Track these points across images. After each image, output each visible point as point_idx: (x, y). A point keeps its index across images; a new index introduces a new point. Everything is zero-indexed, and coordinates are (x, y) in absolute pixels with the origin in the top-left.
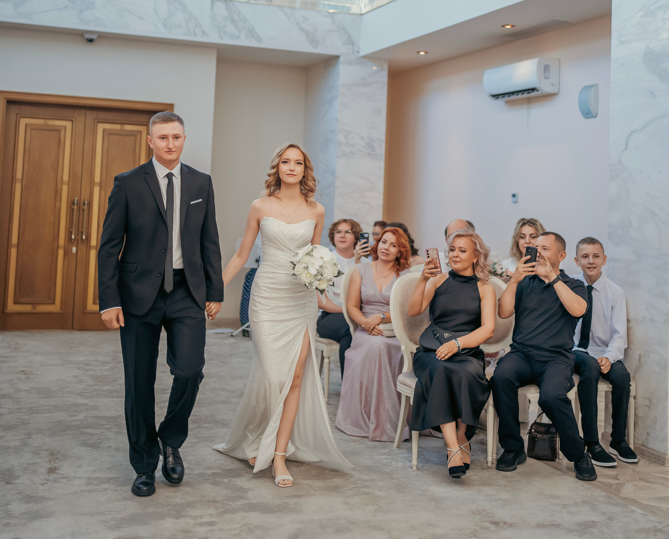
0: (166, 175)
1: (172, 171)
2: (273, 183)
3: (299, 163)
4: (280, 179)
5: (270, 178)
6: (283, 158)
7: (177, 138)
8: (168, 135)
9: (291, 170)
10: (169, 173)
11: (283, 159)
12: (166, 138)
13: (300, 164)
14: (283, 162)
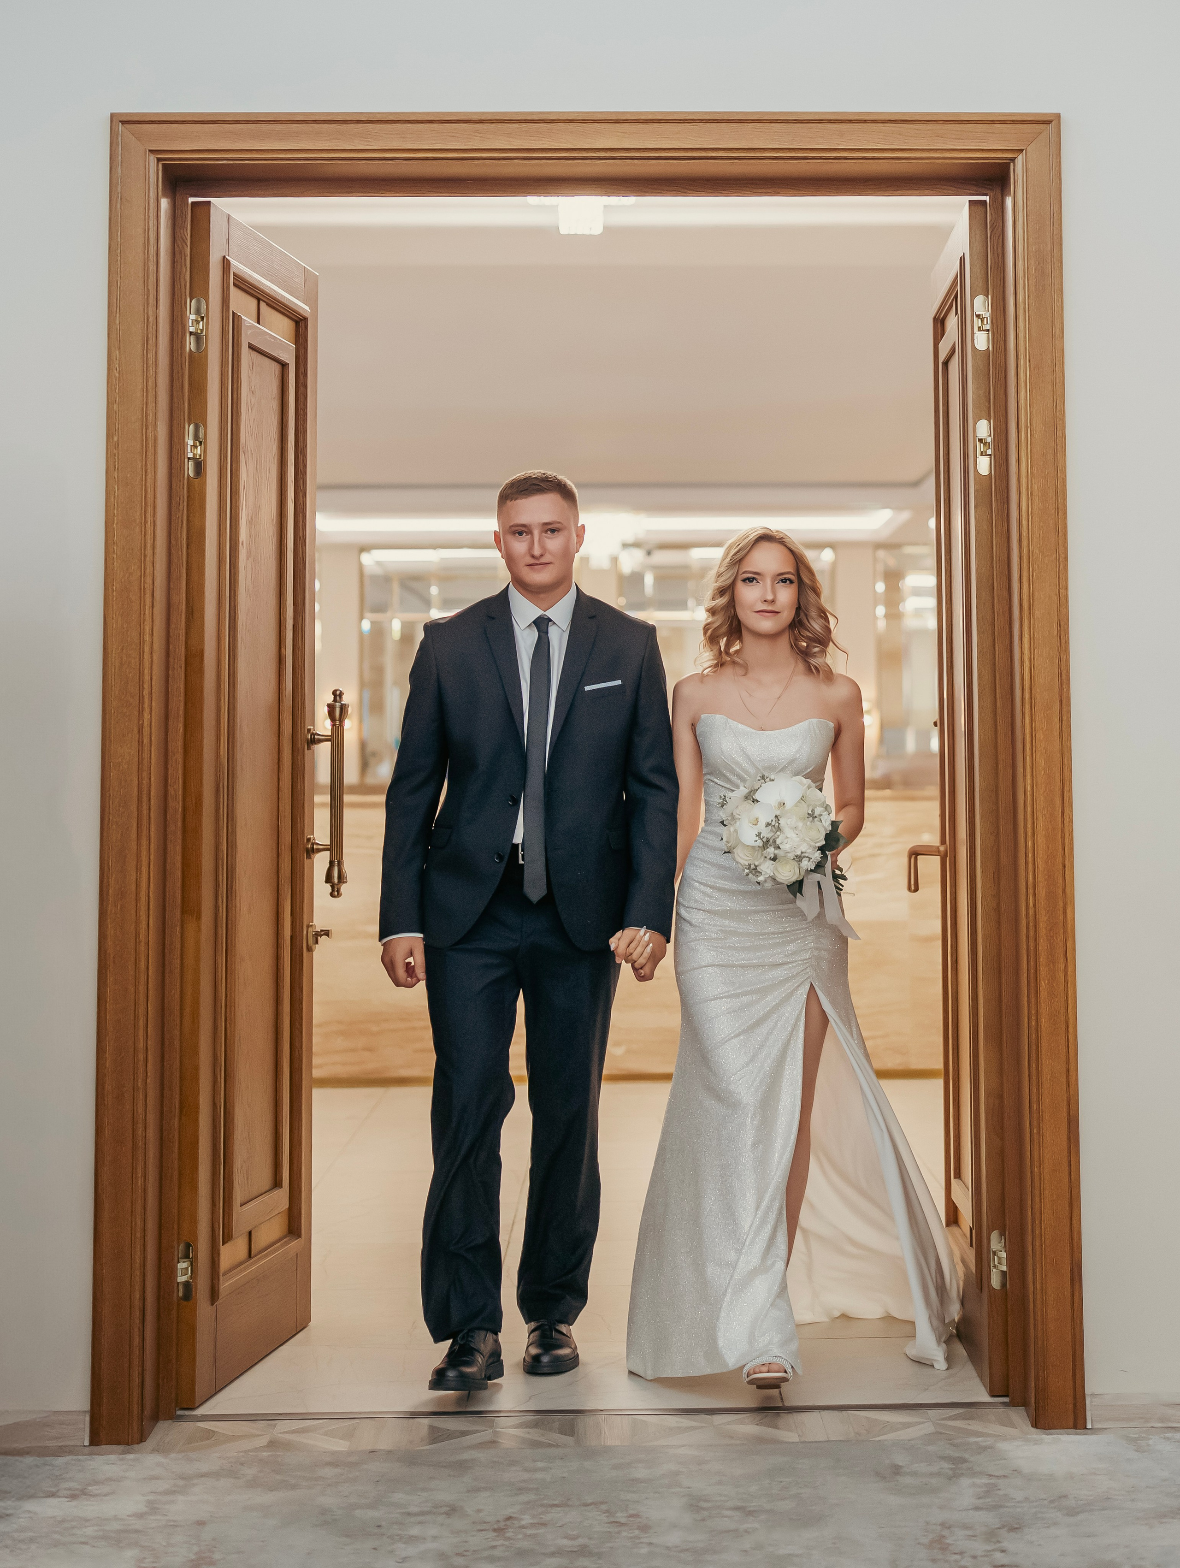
0: (534, 622)
1: (549, 614)
2: (724, 629)
3: (784, 581)
4: (739, 621)
5: (715, 618)
6: (744, 571)
7: (553, 531)
8: (530, 526)
9: (765, 601)
10: (539, 618)
11: (744, 573)
12: (527, 533)
13: (788, 582)
14: (744, 580)
